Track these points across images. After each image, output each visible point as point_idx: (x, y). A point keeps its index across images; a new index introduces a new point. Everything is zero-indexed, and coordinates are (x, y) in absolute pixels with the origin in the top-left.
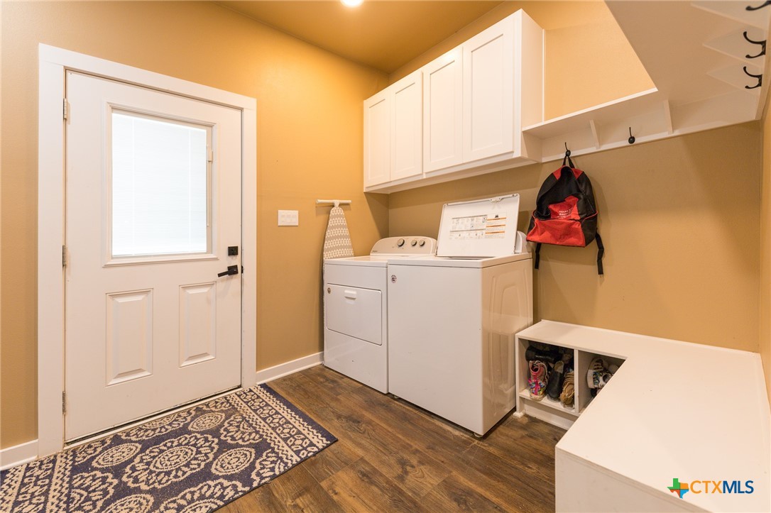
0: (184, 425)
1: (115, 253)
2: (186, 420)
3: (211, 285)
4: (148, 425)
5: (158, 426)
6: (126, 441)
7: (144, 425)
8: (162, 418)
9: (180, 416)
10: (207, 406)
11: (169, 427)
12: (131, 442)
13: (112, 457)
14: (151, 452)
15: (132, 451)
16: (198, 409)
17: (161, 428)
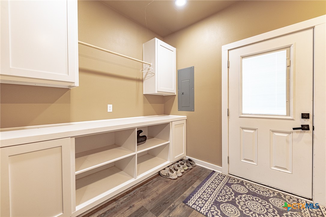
0: (268, 197)
1: (243, 112)
2: (271, 195)
3: (290, 133)
4: (254, 186)
5: (258, 189)
6: (244, 186)
7: (253, 184)
8: (261, 187)
9: (269, 191)
10: (285, 196)
11: (262, 193)
12: (246, 188)
13: (237, 188)
14: (249, 197)
15: (244, 191)
16: (279, 194)
17: (258, 190)
